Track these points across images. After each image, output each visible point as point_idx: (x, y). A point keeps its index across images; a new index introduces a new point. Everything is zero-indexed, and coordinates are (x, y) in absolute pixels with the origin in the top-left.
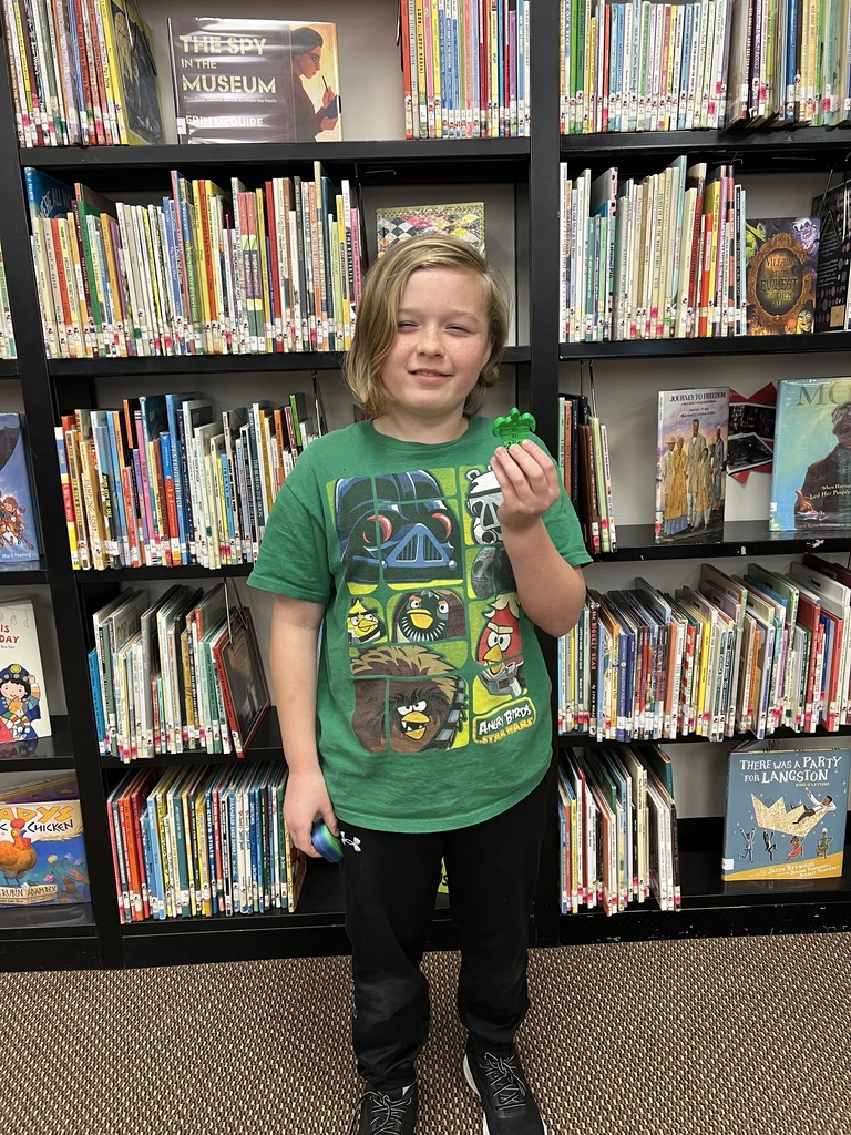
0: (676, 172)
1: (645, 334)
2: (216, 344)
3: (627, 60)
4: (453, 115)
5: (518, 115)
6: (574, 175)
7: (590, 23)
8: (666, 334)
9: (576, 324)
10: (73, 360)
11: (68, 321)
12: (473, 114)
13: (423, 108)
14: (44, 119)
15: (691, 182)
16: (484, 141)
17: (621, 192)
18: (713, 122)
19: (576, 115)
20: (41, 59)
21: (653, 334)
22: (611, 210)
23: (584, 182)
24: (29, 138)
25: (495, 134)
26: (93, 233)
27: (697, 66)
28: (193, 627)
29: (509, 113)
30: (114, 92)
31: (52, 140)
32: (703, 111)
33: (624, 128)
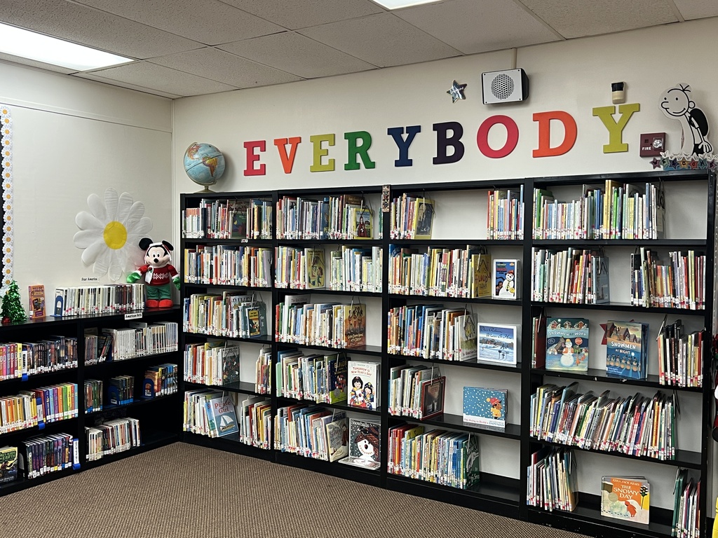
0: (565, 253)
1: (555, 301)
2: (432, 293)
4: (501, 233)
5: (520, 234)
7: (542, 209)
8: (561, 301)
9: (536, 295)
10: (395, 294)
11: (395, 284)
12: (506, 233)
13: (492, 232)
14: (397, 233)
15: (571, 255)
16: (510, 241)
17: (549, 258)
18: (577, 238)
19: (537, 234)
21: (557, 301)
22: (546, 262)
23: (540, 253)
24: (392, 237)
25: (513, 238)
27: (572, 222)
28: (417, 377)
29: (518, 233)
31: (397, 238)
32: (574, 235)
33: (552, 238)
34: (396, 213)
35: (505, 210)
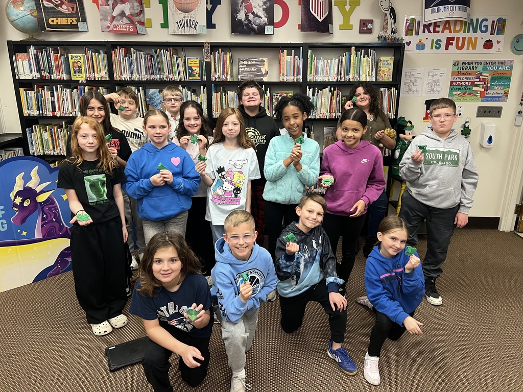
0: (328, 89)
1: (321, 117)
3: (320, 69)
4: (288, 78)
5: (300, 78)
6: (310, 88)
7: (313, 63)
8: (325, 117)
11: (217, 111)
12: (292, 77)
13: (283, 76)
14: (217, 76)
15: (330, 91)
16: (294, 82)
17: (318, 92)
18: (335, 81)
19: (310, 78)
20: (217, 66)
21: (323, 117)
22: (316, 95)
23: (311, 90)
24: (213, 79)
26: (224, 97)
27: (332, 71)
29: (298, 77)
30: (229, 72)
31: (218, 80)
32: (333, 78)
33: (319, 81)
34: (215, 63)
35: (291, 62)
